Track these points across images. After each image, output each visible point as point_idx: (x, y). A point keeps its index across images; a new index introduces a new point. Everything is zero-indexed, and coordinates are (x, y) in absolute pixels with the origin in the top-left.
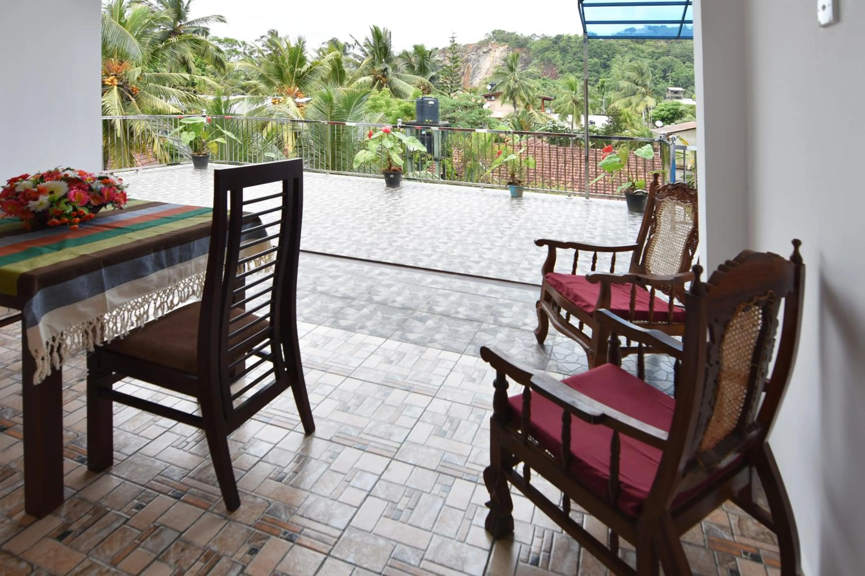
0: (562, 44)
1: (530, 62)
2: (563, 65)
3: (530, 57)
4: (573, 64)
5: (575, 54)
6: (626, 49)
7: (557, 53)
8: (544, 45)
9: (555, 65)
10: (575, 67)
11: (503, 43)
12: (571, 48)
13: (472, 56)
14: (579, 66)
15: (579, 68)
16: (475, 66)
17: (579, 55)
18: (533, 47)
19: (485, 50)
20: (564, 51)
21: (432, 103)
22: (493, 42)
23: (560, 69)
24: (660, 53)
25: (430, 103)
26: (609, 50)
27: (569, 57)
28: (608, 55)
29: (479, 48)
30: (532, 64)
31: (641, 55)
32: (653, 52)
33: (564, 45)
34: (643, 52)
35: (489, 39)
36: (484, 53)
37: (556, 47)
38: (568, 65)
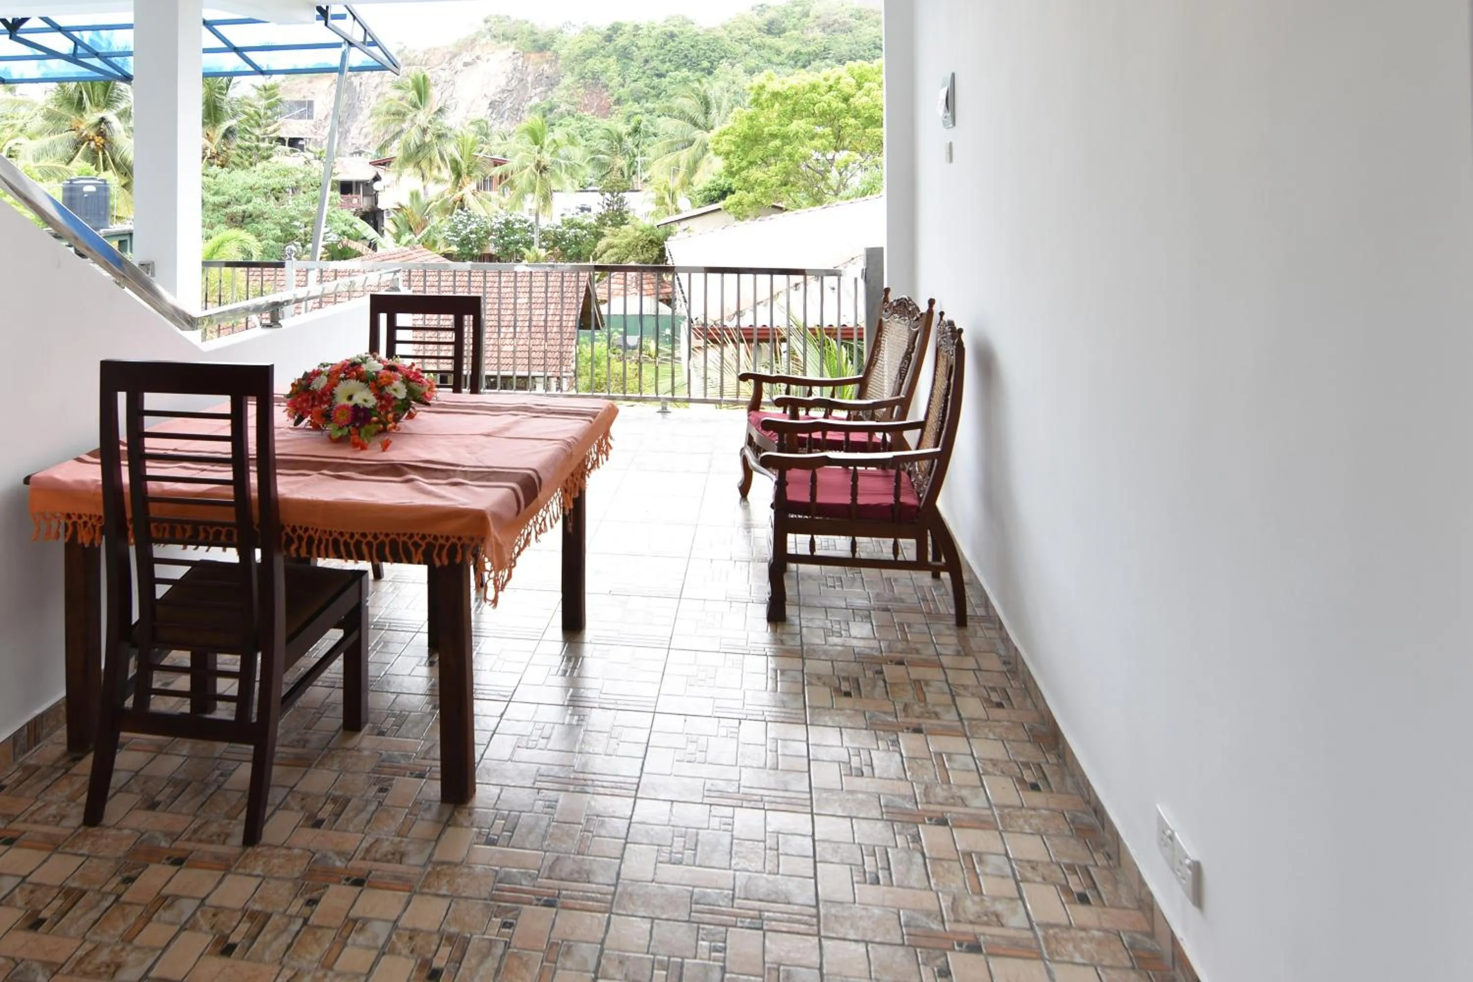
0: (621, 41)
1: (558, 83)
2: (623, 86)
3: (557, 72)
4: (640, 84)
5: (646, 61)
6: (746, 47)
7: (611, 60)
8: (587, 45)
9: (606, 86)
10: (646, 90)
11: (505, 43)
12: (639, 48)
13: (441, 73)
14: (653, 88)
15: (653, 92)
16: (446, 94)
17: (654, 63)
18: (564, 52)
19: (467, 59)
20: (625, 55)
21: (92, 189)
22: (484, 41)
23: (616, 96)
24: (809, 54)
25: (87, 189)
26: (714, 51)
27: (634, 70)
28: (712, 63)
29: (454, 56)
30: (561, 86)
31: (776, 59)
32: (798, 53)
33: (626, 43)
34: (778, 52)
35: (478, 33)
36: (466, 64)
37: (610, 47)
38: (633, 85)
